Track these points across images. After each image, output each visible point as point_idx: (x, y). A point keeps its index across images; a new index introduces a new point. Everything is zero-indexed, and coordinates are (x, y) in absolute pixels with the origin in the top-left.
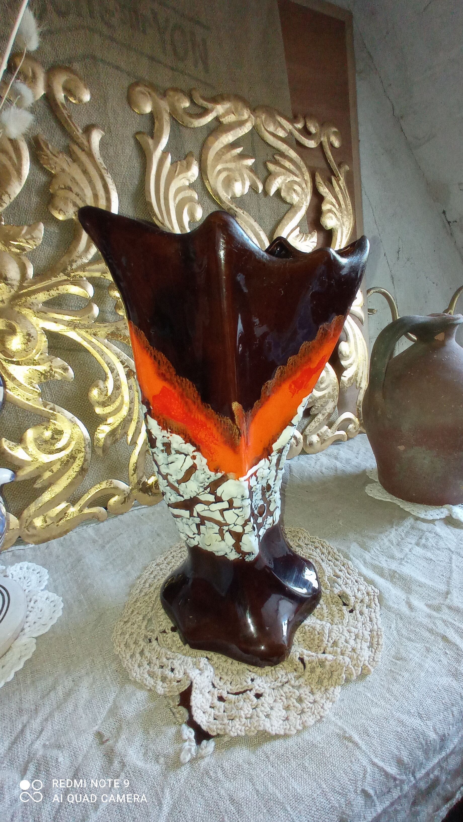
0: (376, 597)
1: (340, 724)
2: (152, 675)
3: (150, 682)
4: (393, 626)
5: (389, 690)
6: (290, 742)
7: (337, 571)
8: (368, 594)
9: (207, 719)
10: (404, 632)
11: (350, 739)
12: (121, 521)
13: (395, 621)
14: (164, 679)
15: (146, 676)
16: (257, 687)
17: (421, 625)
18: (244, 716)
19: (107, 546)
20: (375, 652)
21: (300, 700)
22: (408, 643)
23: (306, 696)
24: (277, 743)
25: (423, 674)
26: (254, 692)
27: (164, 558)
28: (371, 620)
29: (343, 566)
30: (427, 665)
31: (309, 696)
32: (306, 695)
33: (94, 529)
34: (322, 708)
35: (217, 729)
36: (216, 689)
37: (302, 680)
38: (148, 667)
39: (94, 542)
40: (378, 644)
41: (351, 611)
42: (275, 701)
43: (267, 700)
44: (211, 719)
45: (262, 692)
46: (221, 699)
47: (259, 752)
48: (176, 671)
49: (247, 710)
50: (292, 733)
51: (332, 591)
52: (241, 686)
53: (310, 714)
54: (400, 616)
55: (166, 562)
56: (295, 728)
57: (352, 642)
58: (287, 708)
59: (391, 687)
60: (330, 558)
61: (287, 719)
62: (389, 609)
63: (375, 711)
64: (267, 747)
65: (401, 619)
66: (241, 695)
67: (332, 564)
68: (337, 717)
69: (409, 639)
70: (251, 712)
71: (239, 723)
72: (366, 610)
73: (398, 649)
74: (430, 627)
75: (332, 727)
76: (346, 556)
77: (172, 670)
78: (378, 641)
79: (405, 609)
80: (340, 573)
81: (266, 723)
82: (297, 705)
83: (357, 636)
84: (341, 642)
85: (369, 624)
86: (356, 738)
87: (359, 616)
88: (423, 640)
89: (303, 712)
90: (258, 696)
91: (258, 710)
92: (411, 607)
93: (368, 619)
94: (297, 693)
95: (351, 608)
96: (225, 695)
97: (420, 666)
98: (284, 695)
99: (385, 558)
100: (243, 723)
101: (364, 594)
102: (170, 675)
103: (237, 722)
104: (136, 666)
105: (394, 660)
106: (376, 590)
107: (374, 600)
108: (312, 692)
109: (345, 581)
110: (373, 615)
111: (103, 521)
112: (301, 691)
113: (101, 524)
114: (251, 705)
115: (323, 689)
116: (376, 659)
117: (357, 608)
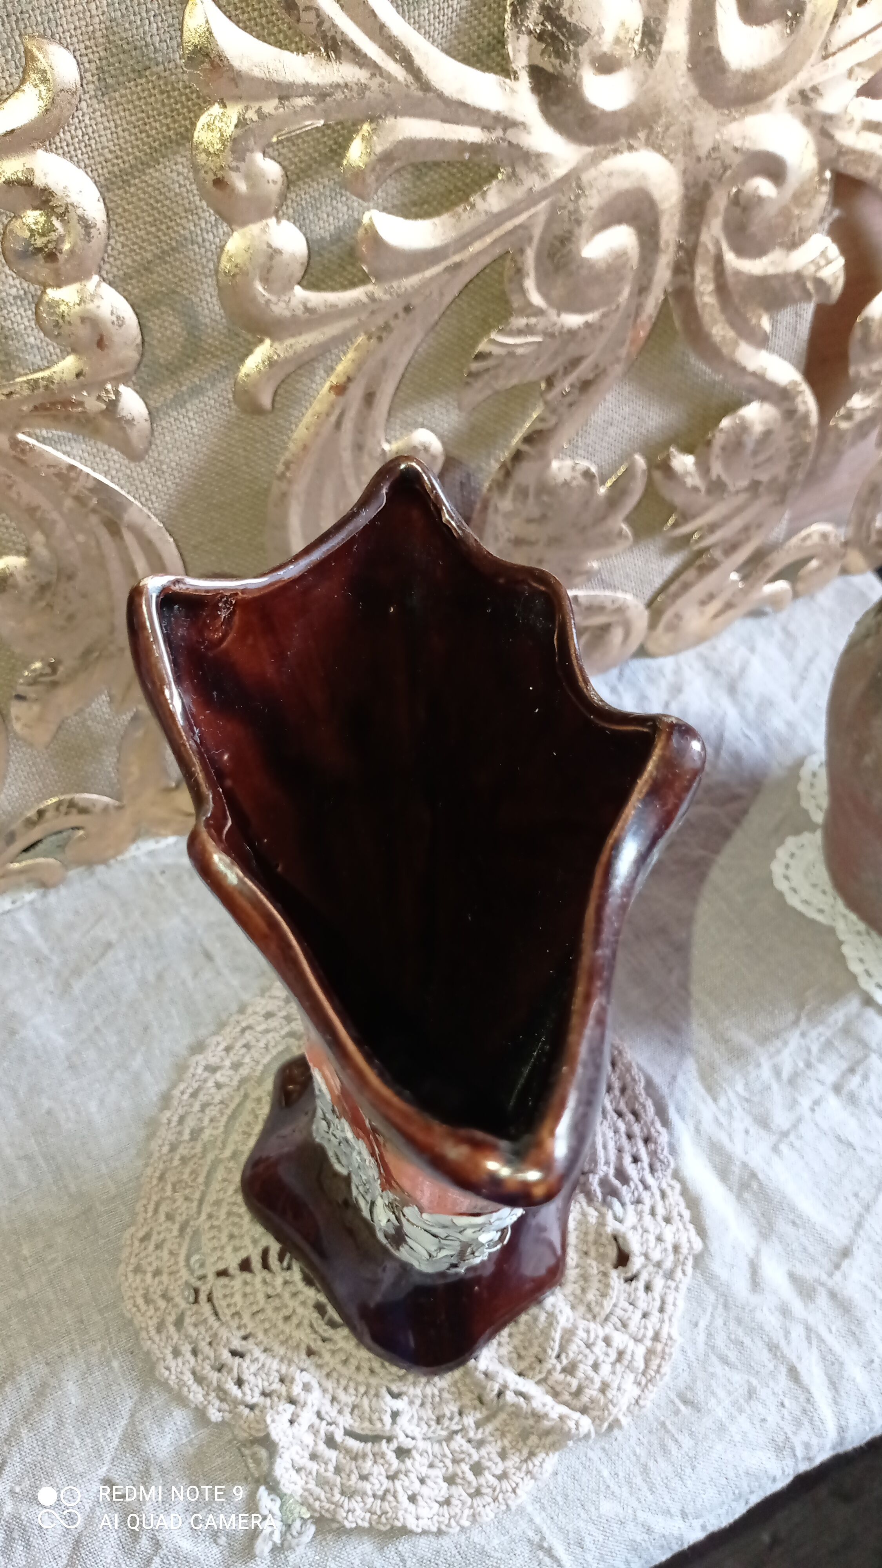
0: (691, 1258)
1: (538, 1520)
2: (199, 1379)
3: (196, 1394)
4: (702, 1324)
5: (645, 1469)
6: (446, 1542)
7: (627, 1160)
8: (676, 1249)
9: (303, 1483)
10: (720, 1341)
11: (549, 1552)
12: (105, 887)
13: (710, 1309)
14: (222, 1394)
15: (188, 1378)
16: (402, 1437)
17: (758, 1330)
18: (370, 1493)
19: (78, 987)
20: (646, 1386)
21: (478, 1469)
22: (718, 1368)
23: (489, 1464)
24: (423, 1541)
25: (719, 1447)
26: (394, 1445)
27: (222, 1047)
28: (662, 1310)
29: (647, 1140)
30: (733, 1429)
31: (496, 1464)
32: (490, 1460)
33: (35, 911)
34: (514, 1491)
35: (322, 1507)
36: (324, 1423)
37: (489, 1428)
38: (192, 1360)
39: (39, 960)
40: (658, 1372)
41: (630, 1280)
42: (431, 1466)
43: (418, 1464)
44: (312, 1485)
45: (410, 1447)
46: (330, 1442)
47: (390, 1551)
48: (246, 1388)
49: (378, 1482)
50: (451, 1531)
51: (602, 1216)
52: (370, 1426)
53: (490, 1500)
54: (726, 1301)
55: (227, 1063)
56: (458, 1523)
57: (605, 1369)
58: (450, 1480)
59: (651, 1464)
60: (622, 1106)
61: (447, 1502)
62: (709, 1278)
63: (607, 1507)
64: (404, 1546)
65: (726, 1306)
66: (370, 1444)
67: (622, 1127)
68: (538, 1506)
69: (725, 1361)
70: (384, 1488)
71: (362, 1504)
72: (659, 1283)
73: (694, 1381)
74: (775, 1341)
75: (523, 1524)
76: (661, 1112)
77: (240, 1383)
78: (659, 1366)
79: (740, 1285)
80: (631, 1170)
81: (408, 1516)
82: (470, 1476)
83: (621, 1354)
84: (584, 1369)
85: (655, 1316)
86: (560, 1550)
87: (641, 1293)
88: (750, 1368)
89: (478, 1493)
90: (402, 1453)
91: (398, 1484)
92: (756, 1282)
93: (657, 1304)
94: (476, 1457)
95: (629, 1275)
96: (339, 1436)
97: (722, 1428)
98: (450, 1456)
99: (748, 1122)
100: (368, 1506)
101: (665, 1250)
102: (235, 1391)
103: (356, 1504)
104: (168, 1352)
105: (677, 1401)
106: (698, 1245)
107: (684, 1264)
108: (503, 1455)
109: (636, 1194)
110: (670, 1299)
111: (55, 886)
112: (483, 1452)
113: (52, 897)
114: (386, 1471)
115: (525, 1452)
116: (641, 1402)
117: (644, 1277)
